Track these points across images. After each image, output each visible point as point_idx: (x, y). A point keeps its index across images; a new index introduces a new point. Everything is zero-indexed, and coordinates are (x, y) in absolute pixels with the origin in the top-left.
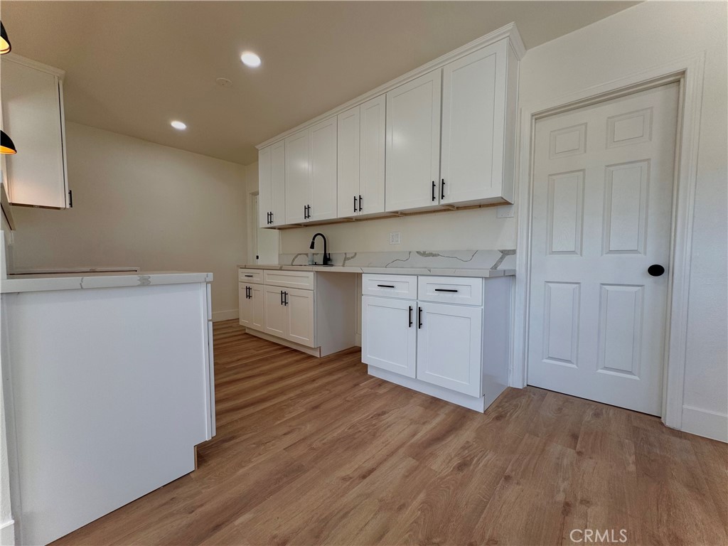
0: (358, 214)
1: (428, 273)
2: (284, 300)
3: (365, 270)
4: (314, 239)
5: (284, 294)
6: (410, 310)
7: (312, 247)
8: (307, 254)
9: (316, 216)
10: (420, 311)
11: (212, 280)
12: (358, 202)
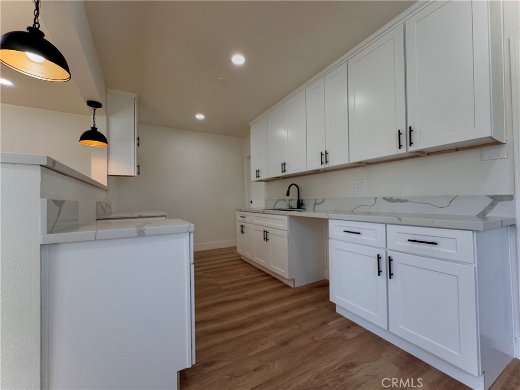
0: (324, 166)
1: (399, 222)
2: (265, 237)
3: (331, 216)
4: (289, 188)
5: (266, 232)
6: (379, 258)
7: (288, 194)
8: (285, 200)
9: (290, 171)
10: (390, 260)
11: (193, 230)
12: (324, 156)
